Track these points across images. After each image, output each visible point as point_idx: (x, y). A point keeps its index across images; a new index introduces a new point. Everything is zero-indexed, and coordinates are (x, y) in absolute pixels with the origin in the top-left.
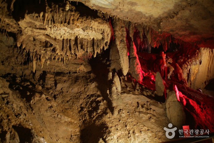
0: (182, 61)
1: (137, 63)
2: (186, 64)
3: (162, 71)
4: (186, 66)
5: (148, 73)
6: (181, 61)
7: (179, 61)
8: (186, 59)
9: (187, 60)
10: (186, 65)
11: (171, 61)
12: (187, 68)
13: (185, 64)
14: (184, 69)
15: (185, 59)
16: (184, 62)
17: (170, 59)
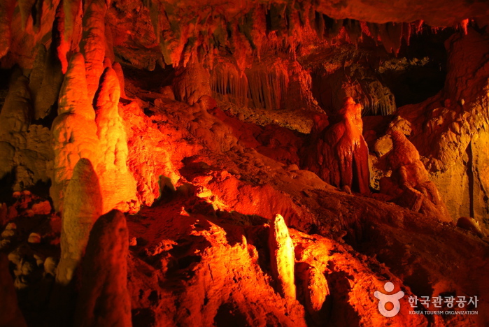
0: (441, 121)
1: (65, 135)
2: (454, 130)
3: (346, 163)
4: (454, 137)
5: (212, 175)
6: (436, 123)
7: (431, 125)
8: (454, 114)
9: (457, 116)
10: (454, 135)
11: (406, 127)
12: (456, 145)
13: (449, 132)
14: (446, 148)
15: (450, 114)
16: (448, 126)
17: (402, 124)
